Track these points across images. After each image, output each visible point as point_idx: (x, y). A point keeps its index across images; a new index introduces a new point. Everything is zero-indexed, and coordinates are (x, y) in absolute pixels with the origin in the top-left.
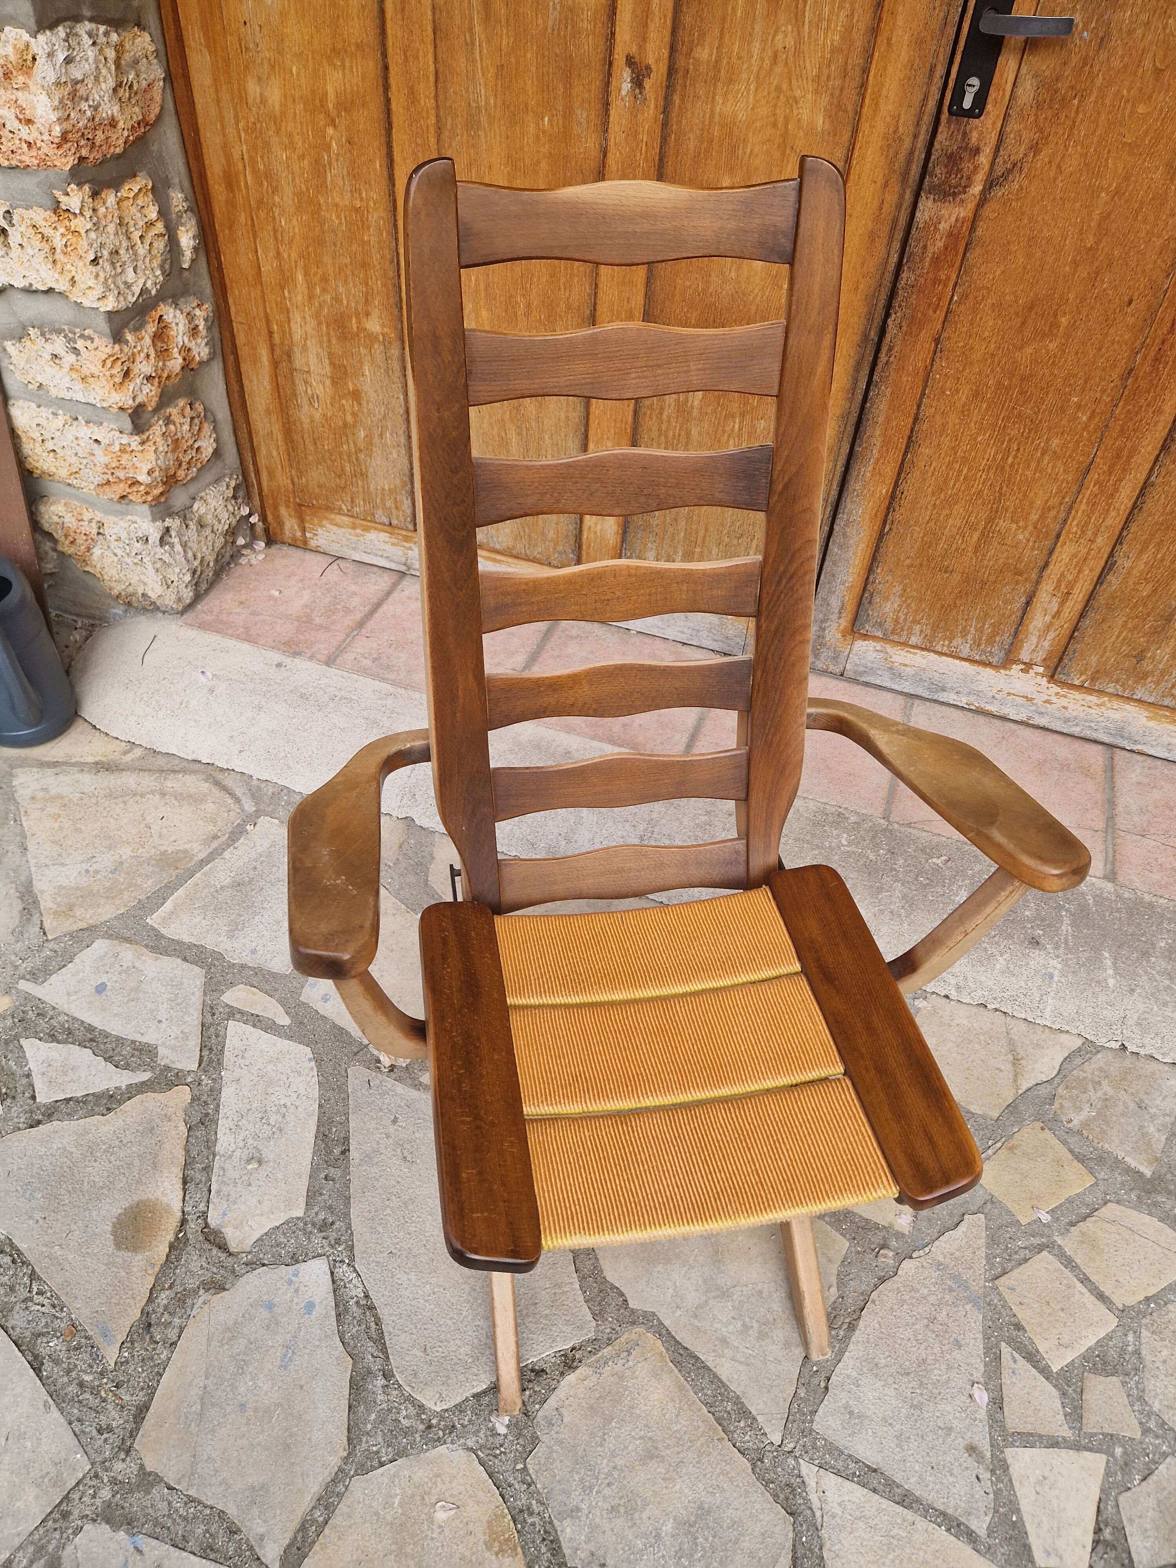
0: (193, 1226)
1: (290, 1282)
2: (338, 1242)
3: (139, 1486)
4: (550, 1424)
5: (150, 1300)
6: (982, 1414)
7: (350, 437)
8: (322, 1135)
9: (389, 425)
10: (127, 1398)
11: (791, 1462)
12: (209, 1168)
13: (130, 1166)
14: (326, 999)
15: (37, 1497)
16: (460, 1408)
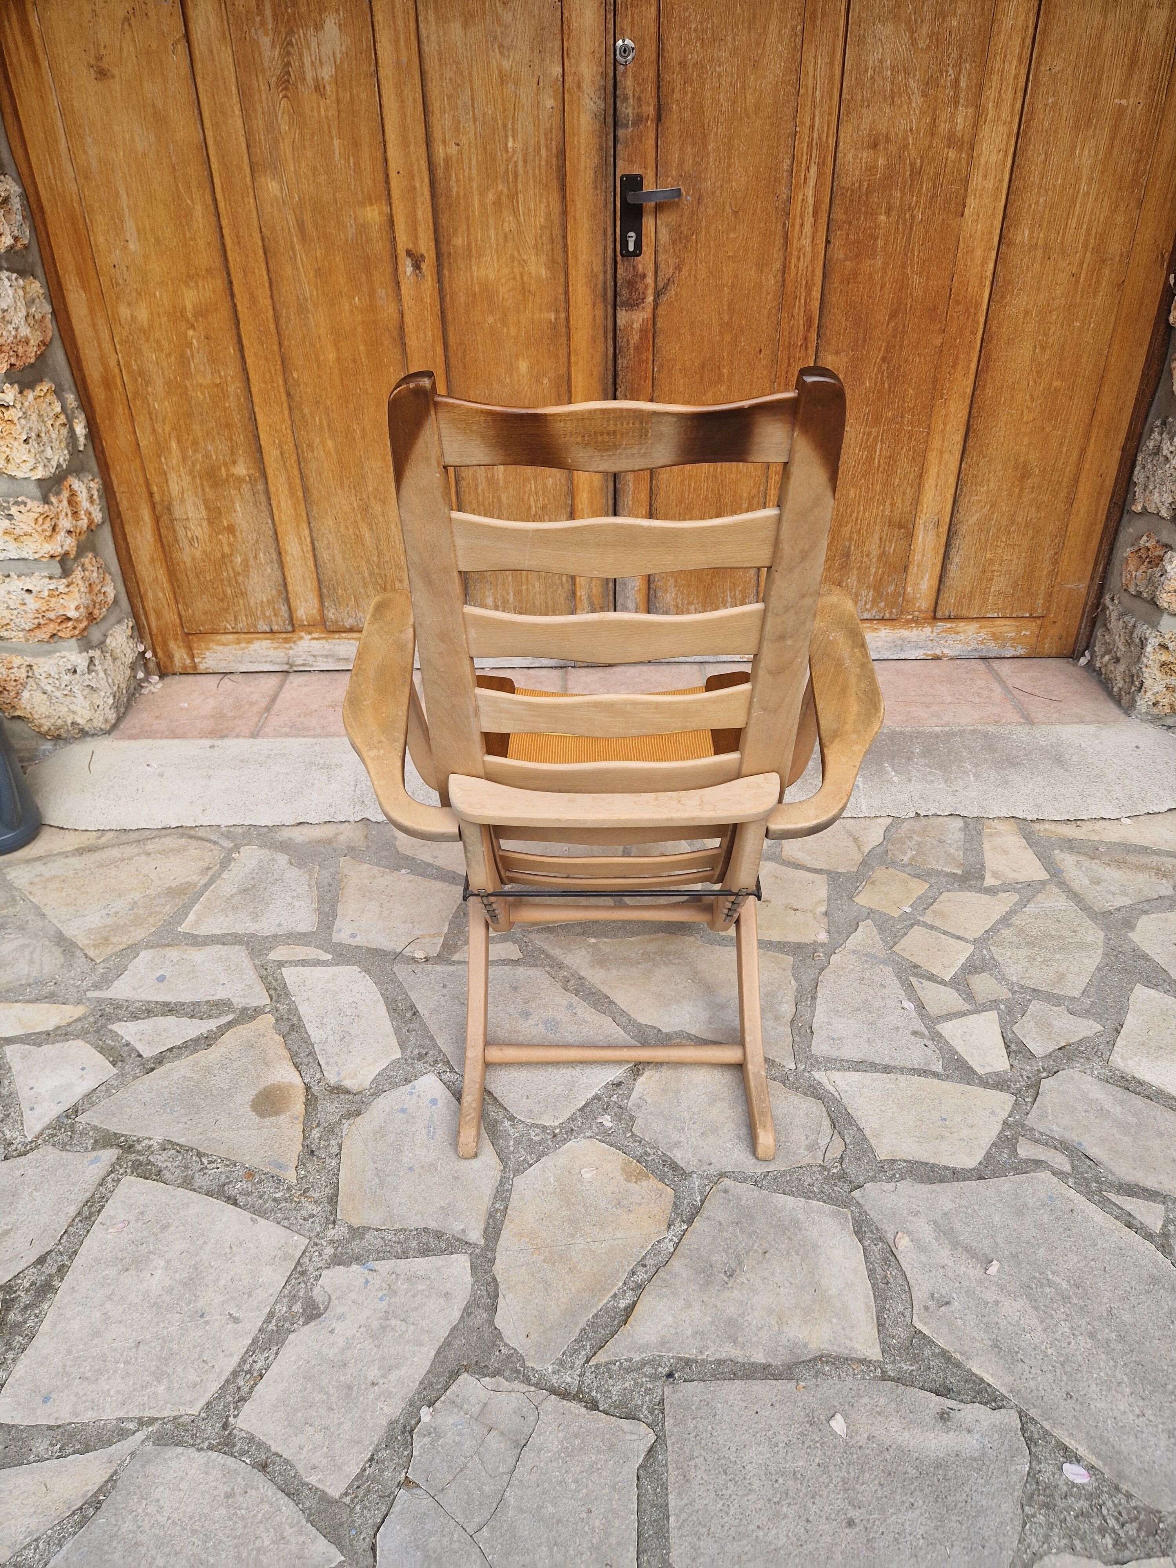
0: (315, 1089)
1: (411, 1093)
2: (436, 1062)
3: (353, 1238)
4: (639, 1107)
5: (305, 1138)
6: (914, 1014)
7: (229, 564)
8: (392, 1010)
9: (262, 546)
10: (316, 1195)
11: (807, 1074)
12: (312, 1054)
13: (246, 1070)
14: (353, 936)
15: (275, 1271)
16: (572, 1119)
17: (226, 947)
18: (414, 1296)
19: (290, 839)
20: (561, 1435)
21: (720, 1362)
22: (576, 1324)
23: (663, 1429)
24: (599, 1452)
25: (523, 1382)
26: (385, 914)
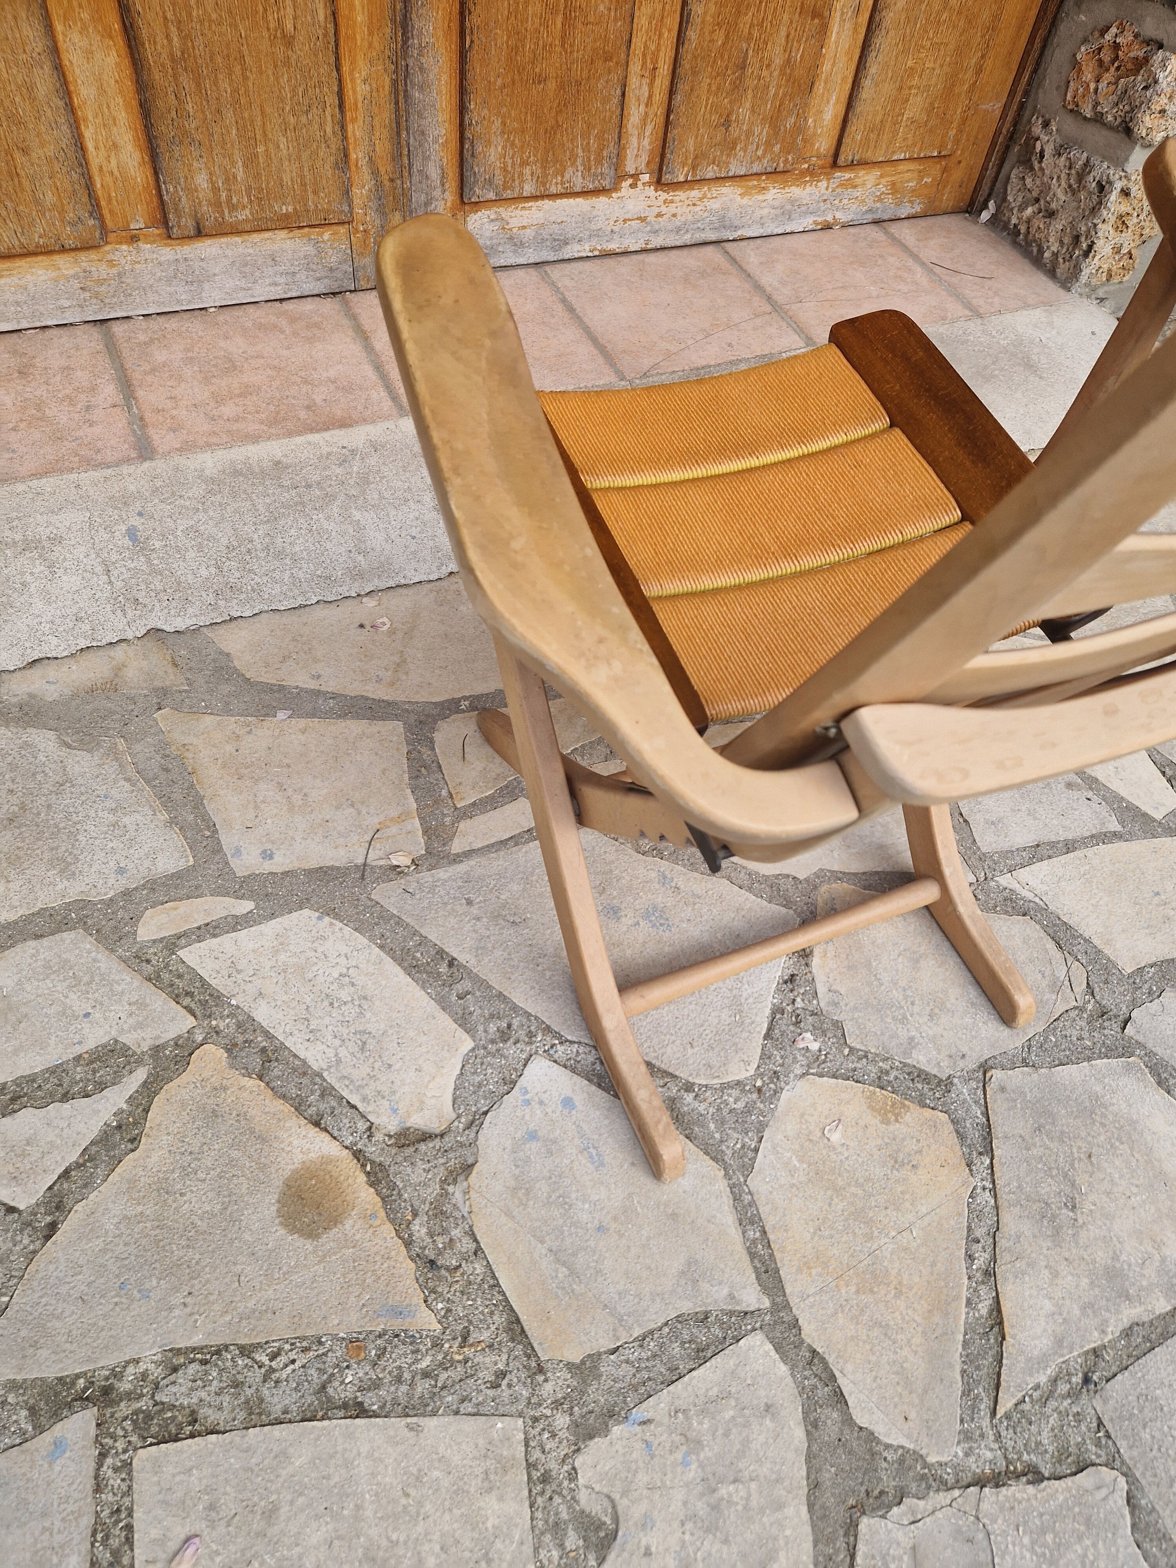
0: (371, 1151)
1: (528, 1103)
2: (531, 1035)
3: (584, 1382)
4: (836, 1004)
5: (408, 1244)
8: (413, 969)
10: (485, 1336)
11: (992, 884)
12: (327, 1091)
13: (232, 1164)
14: (268, 855)
15: (501, 1499)
16: (765, 1056)
17: (45, 942)
18: (726, 1434)
19: (32, 696)
20: (1026, 1540)
21: (1127, 1333)
22: (951, 1366)
23: (1123, 1462)
24: (1080, 1538)
25: (938, 1490)
26: (297, 798)
